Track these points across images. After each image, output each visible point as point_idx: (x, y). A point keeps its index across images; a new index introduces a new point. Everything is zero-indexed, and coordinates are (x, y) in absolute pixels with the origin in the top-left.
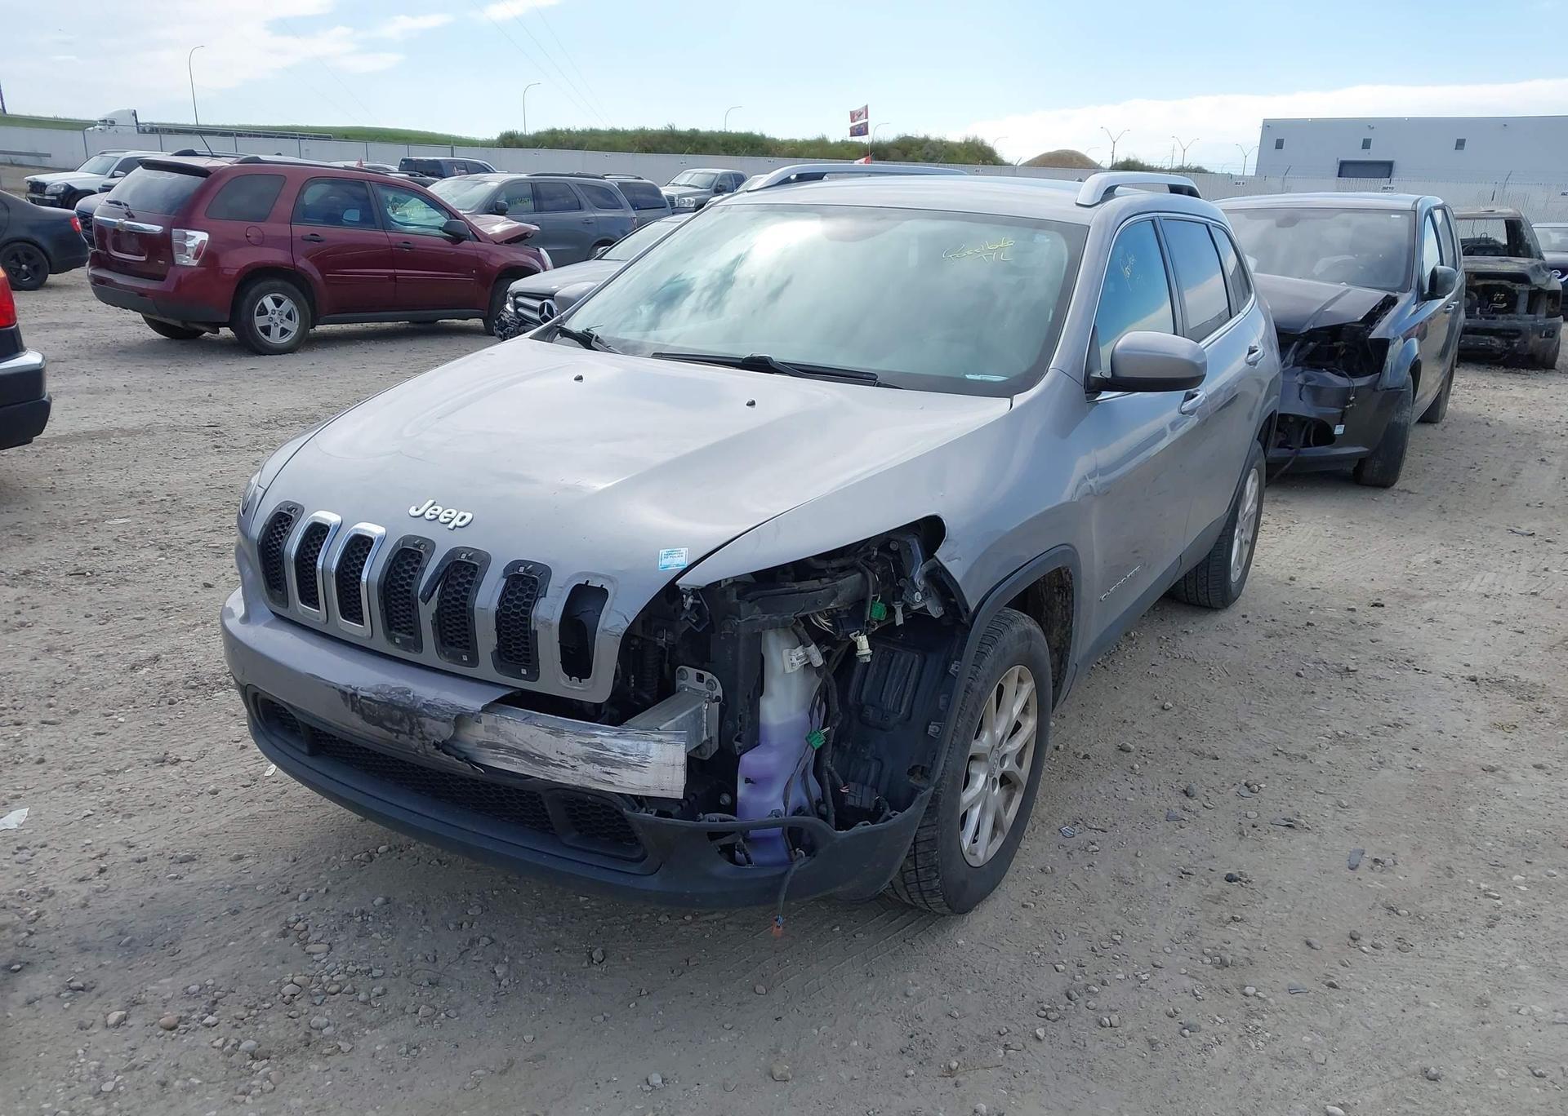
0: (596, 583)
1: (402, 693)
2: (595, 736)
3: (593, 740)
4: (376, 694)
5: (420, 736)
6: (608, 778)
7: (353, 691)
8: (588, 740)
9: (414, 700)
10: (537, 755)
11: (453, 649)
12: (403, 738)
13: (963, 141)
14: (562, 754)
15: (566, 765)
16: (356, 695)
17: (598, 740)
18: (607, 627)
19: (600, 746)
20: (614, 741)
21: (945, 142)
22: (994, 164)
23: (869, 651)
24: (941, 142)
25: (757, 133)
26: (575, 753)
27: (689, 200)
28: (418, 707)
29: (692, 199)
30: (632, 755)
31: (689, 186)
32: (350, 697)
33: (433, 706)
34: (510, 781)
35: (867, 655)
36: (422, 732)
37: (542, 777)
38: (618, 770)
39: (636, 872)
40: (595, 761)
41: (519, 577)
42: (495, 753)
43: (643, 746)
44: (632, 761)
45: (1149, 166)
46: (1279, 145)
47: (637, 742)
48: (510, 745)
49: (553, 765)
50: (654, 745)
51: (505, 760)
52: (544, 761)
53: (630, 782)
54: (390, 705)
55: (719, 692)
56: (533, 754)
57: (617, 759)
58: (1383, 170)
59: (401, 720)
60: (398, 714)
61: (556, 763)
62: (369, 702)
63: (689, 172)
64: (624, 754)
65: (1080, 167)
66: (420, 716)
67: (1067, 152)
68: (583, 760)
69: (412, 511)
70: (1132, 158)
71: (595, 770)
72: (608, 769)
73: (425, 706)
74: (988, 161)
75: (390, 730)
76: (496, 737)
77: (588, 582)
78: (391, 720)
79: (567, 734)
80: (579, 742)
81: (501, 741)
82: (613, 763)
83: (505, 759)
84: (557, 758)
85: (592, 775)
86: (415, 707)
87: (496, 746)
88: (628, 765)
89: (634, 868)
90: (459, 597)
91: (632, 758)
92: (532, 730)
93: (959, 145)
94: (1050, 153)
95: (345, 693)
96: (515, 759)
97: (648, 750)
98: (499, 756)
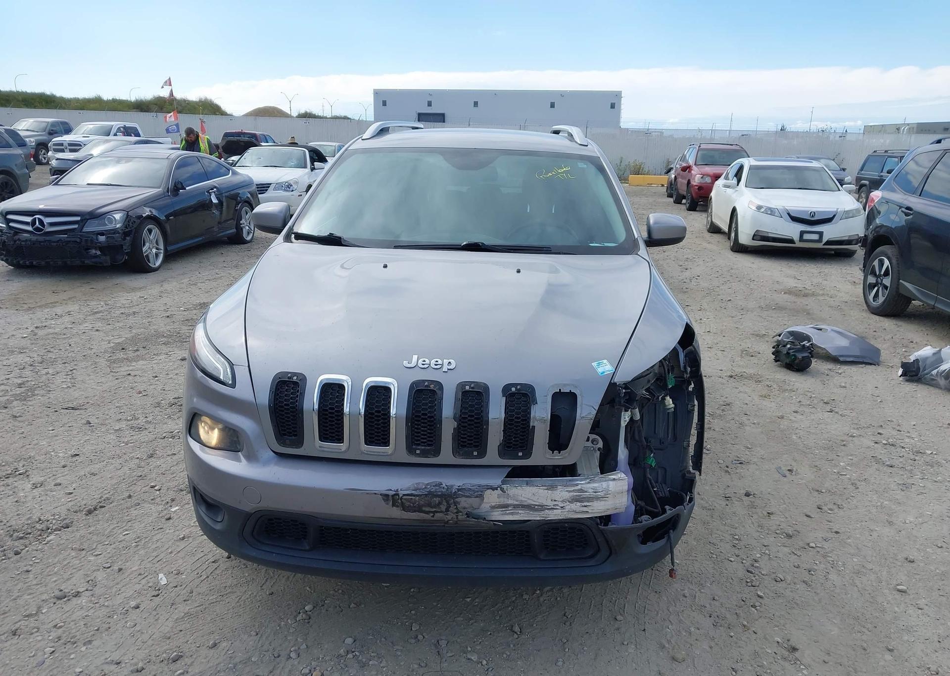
0: (566, 390)
1: (436, 485)
2: (577, 485)
3: (576, 488)
4: (415, 490)
5: (455, 511)
6: (585, 509)
7: (394, 493)
8: (573, 488)
9: (448, 488)
10: (536, 505)
11: (466, 449)
12: (438, 516)
13: (198, 100)
14: (555, 501)
15: (557, 507)
16: (398, 495)
17: (579, 487)
18: (583, 415)
19: (581, 491)
20: (589, 485)
21: (187, 101)
22: (221, 115)
23: (673, 406)
24: (185, 101)
25: (48, 93)
26: (564, 498)
27: (30, 140)
28: (454, 491)
29: (32, 140)
30: (600, 492)
31: (27, 130)
32: (393, 499)
33: (464, 489)
34: (515, 527)
35: (672, 408)
36: (457, 508)
37: (538, 519)
38: (591, 503)
39: (593, 565)
40: (577, 501)
41: (513, 394)
42: (504, 511)
43: (604, 484)
44: (601, 495)
45: (318, 116)
46: (384, 103)
47: (601, 483)
48: (517, 503)
49: (548, 509)
50: (611, 483)
51: (512, 514)
52: (542, 508)
53: (598, 508)
54: (431, 494)
55: (601, 444)
56: (533, 505)
57: (591, 496)
58: (439, 118)
59: (440, 503)
60: (437, 500)
61: (550, 507)
62: (411, 497)
63: (24, 121)
64: (595, 492)
65: (280, 117)
66: (457, 498)
67: (270, 107)
68: (569, 502)
69: (405, 363)
70: (308, 111)
71: (577, 506)
72: (585, 504)
73: (459, 490)
74: (217, 113)
75: (427, 513)
76: (506, 500)
77: (560, 390)
78: (429, 505)
79: (559, 487)
80: (567, 491)
81: (510, 502)
82: (590, 499)
83: (512, 512)
84: (550, 504)
85: (575, 510)
86: (451, 492)
87: (506, 506)
88: (598, 498)
89: (592, 562)
90: (473, 414)
91: (599, 493)
92: (534, 489)
93: (196, 103)
94: (259, 108)
95: (387, 496)
96: (520, 511)
97: (608, 486)
98: (508, 512)
